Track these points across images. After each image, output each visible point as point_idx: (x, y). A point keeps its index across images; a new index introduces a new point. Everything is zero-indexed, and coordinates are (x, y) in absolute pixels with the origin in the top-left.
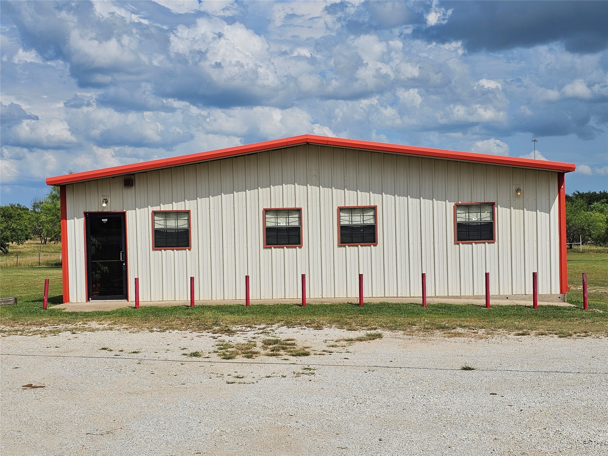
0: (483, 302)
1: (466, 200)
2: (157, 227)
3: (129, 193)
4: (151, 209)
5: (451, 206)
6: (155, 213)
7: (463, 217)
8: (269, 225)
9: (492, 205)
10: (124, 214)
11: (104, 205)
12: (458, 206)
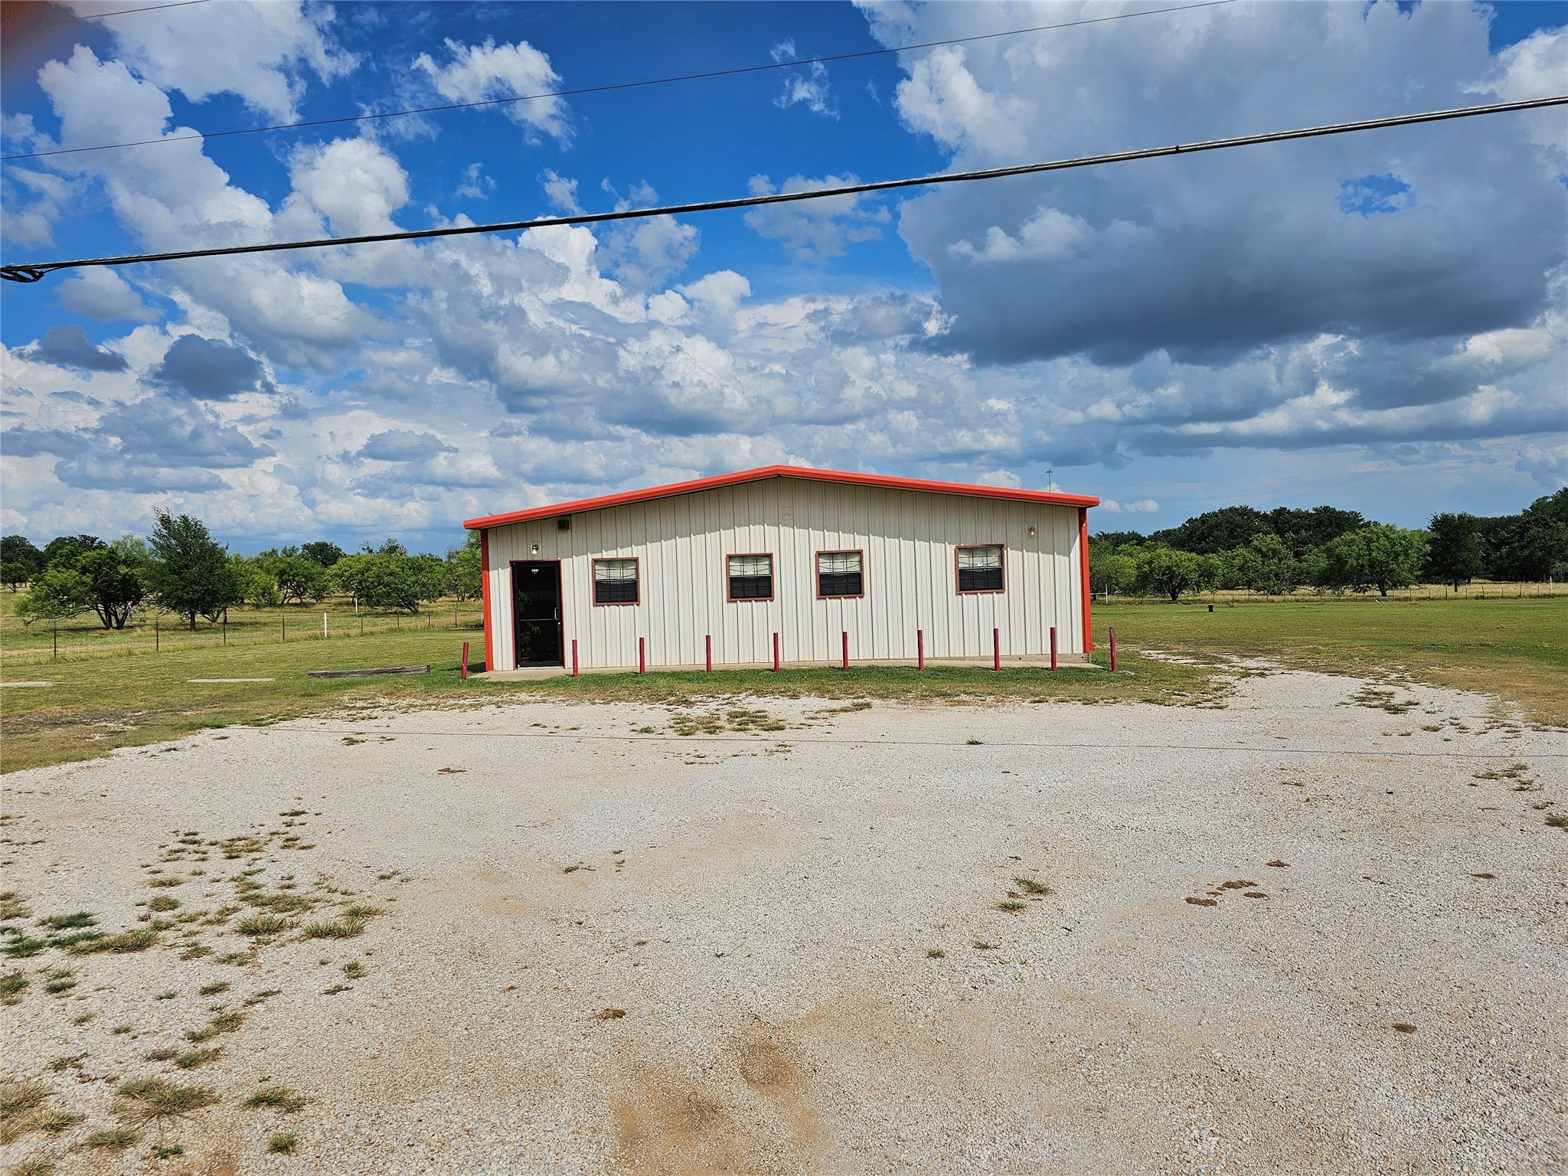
0: (992, 664)
1: (969, 542)
2: (598, 578)
3: (564, 537)
4: (591, 557)
5: (951, 549)
6: (596, 561)
7: (966, 561)
8: (733, 574)
9: (1001, 547)
10: (558, 563)
11: (534, 552)
12: (959, 549)
